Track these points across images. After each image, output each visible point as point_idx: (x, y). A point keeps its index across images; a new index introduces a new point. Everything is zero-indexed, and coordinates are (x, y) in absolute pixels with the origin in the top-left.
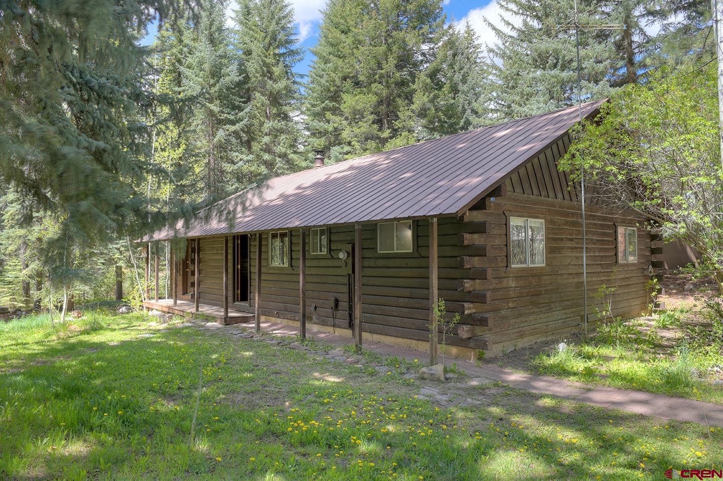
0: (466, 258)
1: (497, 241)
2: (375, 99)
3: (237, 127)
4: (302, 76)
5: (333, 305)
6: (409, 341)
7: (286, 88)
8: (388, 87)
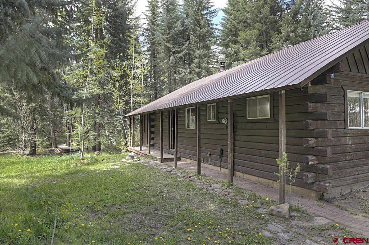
0: (310, 122)
1: (336, 109)
2: (257, 32)
3: (181, 54)
4: (216, 25)
5: (220, 154)
6: (268, 181)
7: (208, 31)
8: (266, 25)
